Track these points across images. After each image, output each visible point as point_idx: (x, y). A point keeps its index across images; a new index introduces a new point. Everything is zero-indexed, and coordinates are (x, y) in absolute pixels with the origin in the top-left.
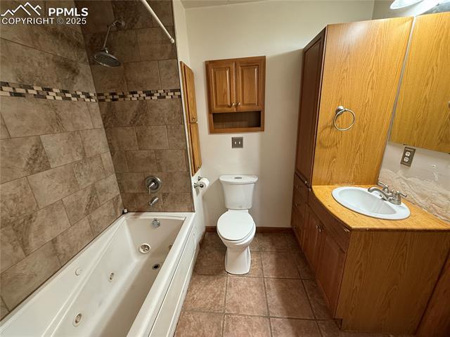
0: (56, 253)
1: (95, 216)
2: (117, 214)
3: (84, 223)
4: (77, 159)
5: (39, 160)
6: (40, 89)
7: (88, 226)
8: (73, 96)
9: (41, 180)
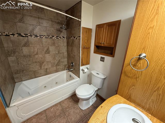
0: (46, 71)
1: (58, 67)
2: (65, 69)
3: (55, 68)
4: (56, 53)
5: (48, 52)
6: (51, 36)
7: (56, 69)
8: (59, 38)
9: (47, 56)
